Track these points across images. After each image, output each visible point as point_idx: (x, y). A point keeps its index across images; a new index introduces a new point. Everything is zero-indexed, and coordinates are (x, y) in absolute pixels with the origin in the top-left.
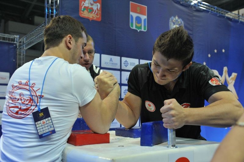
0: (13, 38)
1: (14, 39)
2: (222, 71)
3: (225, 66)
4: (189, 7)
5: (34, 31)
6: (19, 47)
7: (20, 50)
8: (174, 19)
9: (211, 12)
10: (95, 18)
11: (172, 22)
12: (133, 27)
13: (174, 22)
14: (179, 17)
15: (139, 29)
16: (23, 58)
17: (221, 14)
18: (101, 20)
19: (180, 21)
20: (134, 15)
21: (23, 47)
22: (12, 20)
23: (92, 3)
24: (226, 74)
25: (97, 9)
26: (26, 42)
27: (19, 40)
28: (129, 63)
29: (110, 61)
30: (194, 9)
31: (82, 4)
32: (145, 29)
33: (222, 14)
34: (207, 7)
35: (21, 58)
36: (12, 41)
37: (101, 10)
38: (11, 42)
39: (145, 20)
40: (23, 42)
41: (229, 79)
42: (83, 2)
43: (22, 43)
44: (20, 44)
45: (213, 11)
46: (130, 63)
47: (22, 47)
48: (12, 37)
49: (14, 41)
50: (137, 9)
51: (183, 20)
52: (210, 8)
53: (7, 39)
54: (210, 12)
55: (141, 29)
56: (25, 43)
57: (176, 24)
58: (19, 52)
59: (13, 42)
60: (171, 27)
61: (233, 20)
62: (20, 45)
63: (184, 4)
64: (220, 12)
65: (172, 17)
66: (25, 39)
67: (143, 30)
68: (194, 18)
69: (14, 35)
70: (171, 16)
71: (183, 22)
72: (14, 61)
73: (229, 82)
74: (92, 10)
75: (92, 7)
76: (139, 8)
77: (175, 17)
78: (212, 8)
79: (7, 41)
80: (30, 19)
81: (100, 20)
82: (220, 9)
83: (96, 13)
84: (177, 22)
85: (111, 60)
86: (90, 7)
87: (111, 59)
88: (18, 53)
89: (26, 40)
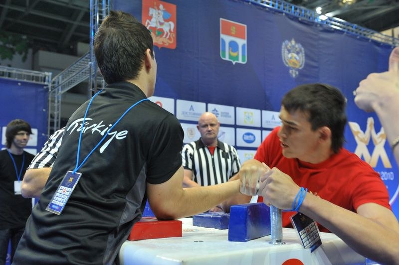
0: (43, 76)
1: (45, 78)
2: (366, 124)
3: (370, 117)
4: (312, 25)
5: (75, 65)
6: (52, 90)
7: (54, 94)
8: (290, 44)
9: (347, 33)
10: (167, 45)
11: (286, 50)
12: (225, 57)
13: (290, 48)
14: (297, 41)
15: (234, 61)
16: (58, 106)
17: (362, 36)
18: (177, 48)
19: (299, 47)
20: (226, 38)
21: (58, 90)
22: (44, 50)
23: (162, 21)
24: (371, 129)
25: (170, 30)
26: (63, 81)
27: (52, 79)
28: (219, 112)
29: (190, 110)
30: (321, 29)
31: (146, 23)
32: (243, 60)
33: (365, 35)
34: (341, 25)
35: (54, 107)
36: (41, 81)
37: (176, 33)
38: (39, 83)
39: (243, 46)
40: (58, 83)
41: (376, 137)
42: (148, 21)
43: (56, 85)
44: (54, 85)
45: (350, 32)
46: (222, 113)
47: (56, 89)
48: (42, 74)
49: (44, 81)
50: (232, 30)
51: (303, 45)
52: (345, 26)
53: (34, 78)
54: (345, 33)
55: (238, 60)
56: (60, 83)
57: (292, 51)
58: (52, 97)
59: (42, 83)
60: (284, 57)
61: (382, 44)
62: (53, 88)
63: (305, 20)
64: (361, 32)
65: (287, 41)
66: (60, 77)
67: (240, 61)
68: (321, 42)
69: (44, 72)
70: (284, 41)
71: (303, 49)
72: (43, 112)
73: (376, 141)
74: (161, 32)
75: (161, 27)
76: (234, 28)
77: (290, 40)
78: (348, 26)
79: (34, 82)
80: (71, 47)
81: (174, 47)
82: (360, 28)
83: (168, 37)
84: (294, 49)
85: (192, 108)
86: (159, 27)
87: (192, 106)
88: (50, 99)
89: (63, 79)
